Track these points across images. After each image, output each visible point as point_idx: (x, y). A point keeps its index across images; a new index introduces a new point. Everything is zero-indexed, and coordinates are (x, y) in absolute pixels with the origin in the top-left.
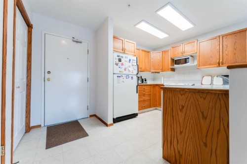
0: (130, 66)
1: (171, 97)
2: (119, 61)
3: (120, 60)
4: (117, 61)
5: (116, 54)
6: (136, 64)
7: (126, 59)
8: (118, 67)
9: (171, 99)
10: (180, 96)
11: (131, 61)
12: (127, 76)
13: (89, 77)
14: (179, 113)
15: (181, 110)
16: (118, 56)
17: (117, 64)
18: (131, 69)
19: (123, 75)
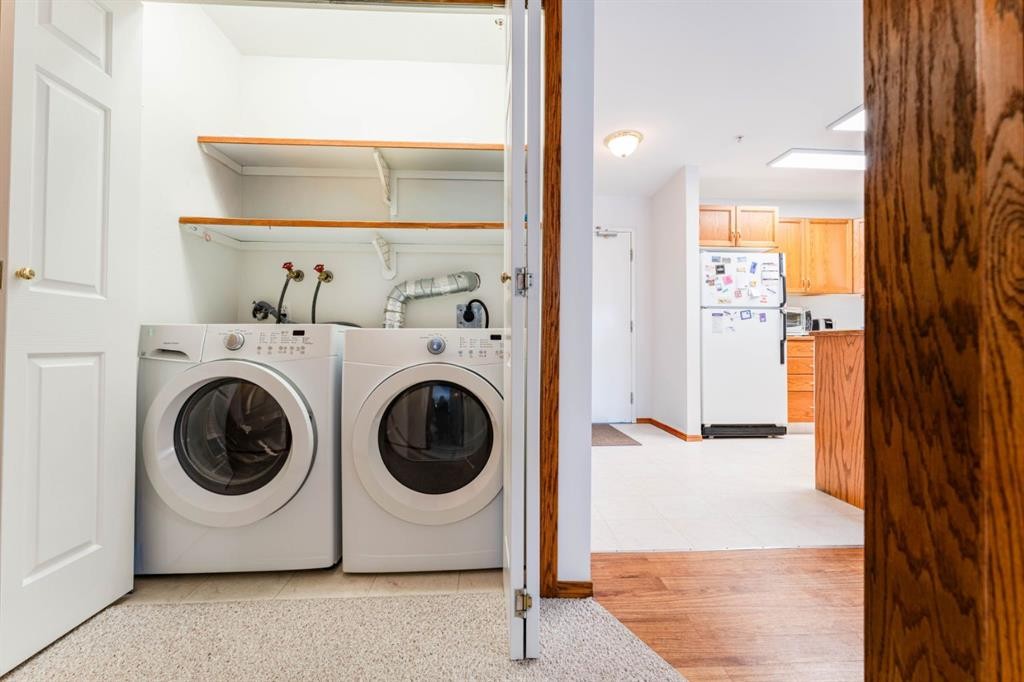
0: (753, 284)
1: (830, 353)
2: (719, 272)
3: (720, 270)
4: (713, 273)
5: (707, 257)
6: (776, 275)
7: (741, 265)
8: (714, 288)
9: (830, 356)
10: (845, 347)
11: (759, 268)
12: (746, 313)
13: (633, 319)
14: (845, 383)
15: (848, 377)
16: (714, 260)
17: (711, 282)
18: (755, 292)
19: (731, 311)
